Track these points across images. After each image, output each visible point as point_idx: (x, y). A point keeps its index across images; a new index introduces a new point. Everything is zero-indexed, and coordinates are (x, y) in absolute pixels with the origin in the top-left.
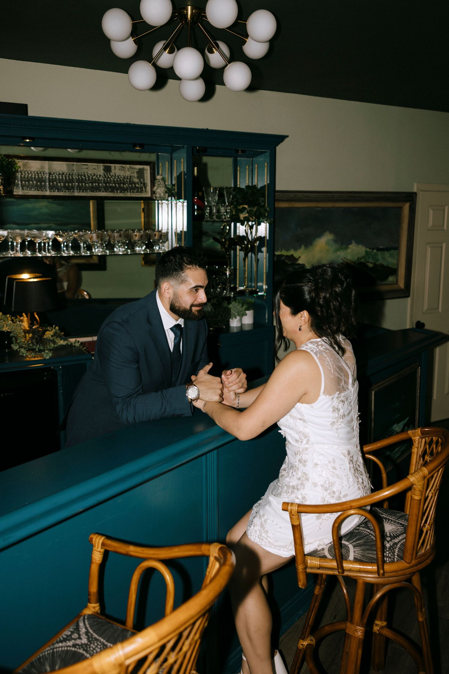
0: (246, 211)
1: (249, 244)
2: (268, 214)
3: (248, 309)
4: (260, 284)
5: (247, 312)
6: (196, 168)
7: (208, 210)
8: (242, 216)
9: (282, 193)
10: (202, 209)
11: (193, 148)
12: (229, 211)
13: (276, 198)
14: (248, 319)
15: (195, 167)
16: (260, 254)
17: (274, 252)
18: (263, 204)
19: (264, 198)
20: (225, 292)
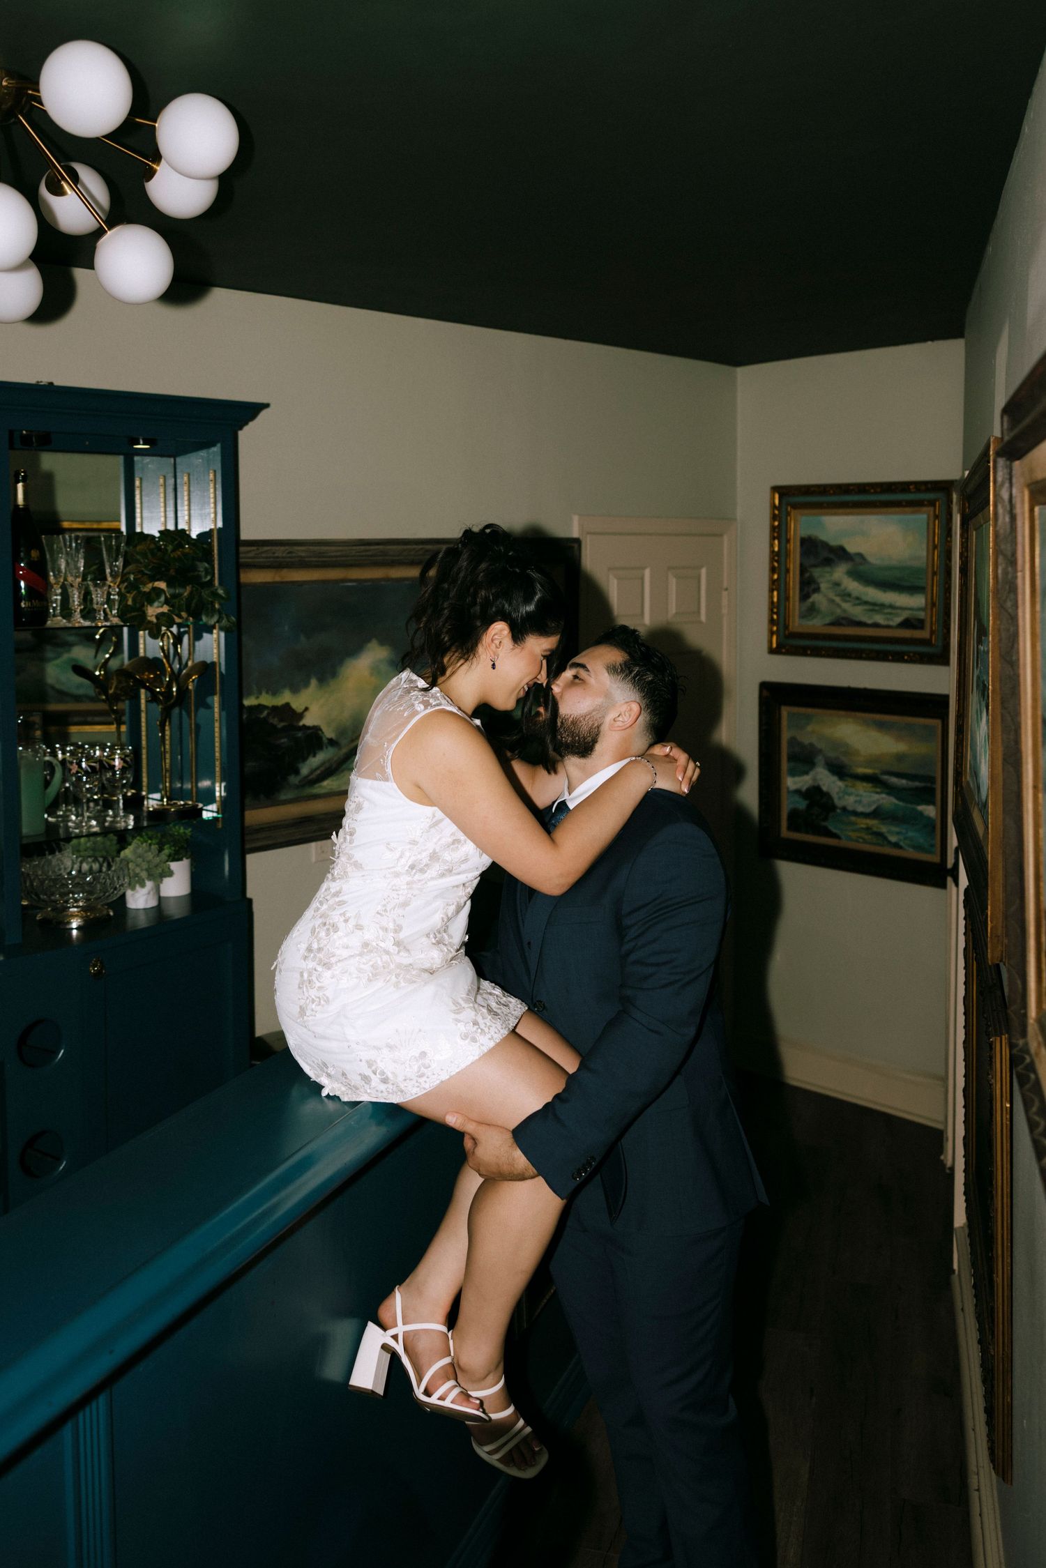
0: (162, 599)
1: (174, 685)
2: (220, 604)
3: (175, 857)
4: (205, 784)
5: (174, 865)
6: (20, 486)
7: (56, 595)
8: (153, 611)
9: (255, 548)
10: (39, 593)
11: (11, 433)
12: (116, 597)
13: (242, 560)
14: (177, 884)
15: (19, 482)
16: (202, 711)
17: (241, 698)
18: (209, 578)
19: (211, 562)
20: (111, 813)
